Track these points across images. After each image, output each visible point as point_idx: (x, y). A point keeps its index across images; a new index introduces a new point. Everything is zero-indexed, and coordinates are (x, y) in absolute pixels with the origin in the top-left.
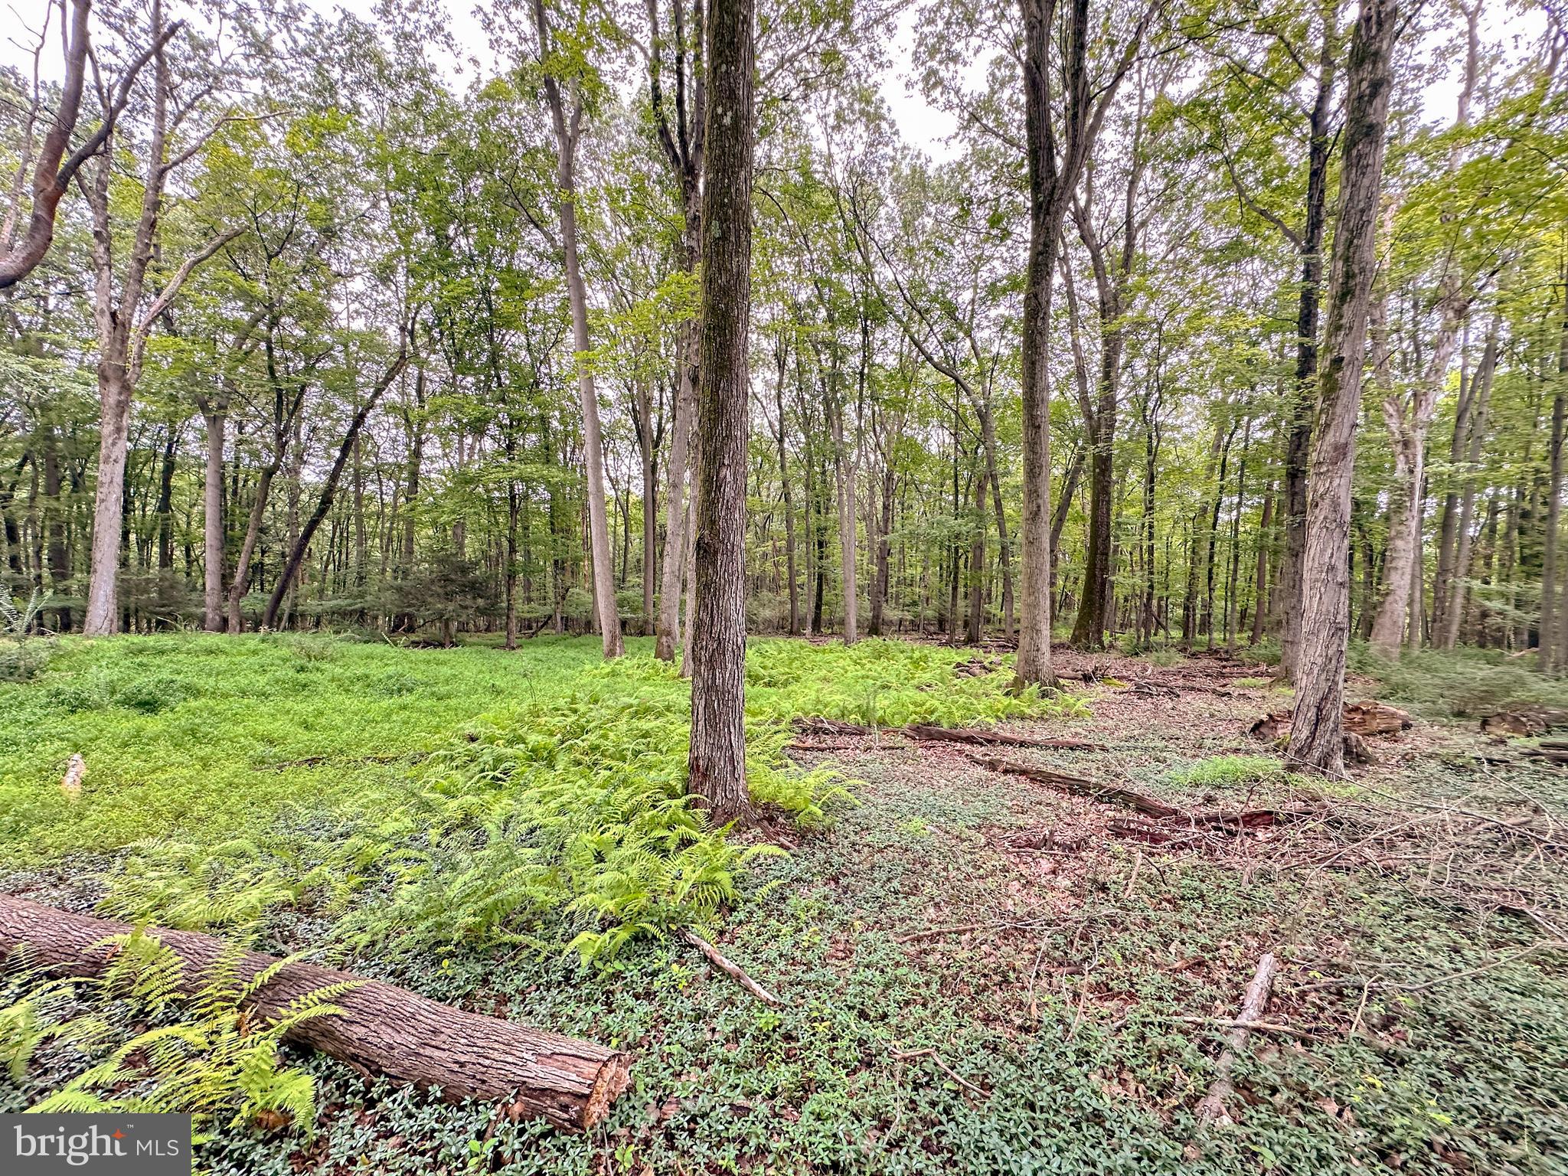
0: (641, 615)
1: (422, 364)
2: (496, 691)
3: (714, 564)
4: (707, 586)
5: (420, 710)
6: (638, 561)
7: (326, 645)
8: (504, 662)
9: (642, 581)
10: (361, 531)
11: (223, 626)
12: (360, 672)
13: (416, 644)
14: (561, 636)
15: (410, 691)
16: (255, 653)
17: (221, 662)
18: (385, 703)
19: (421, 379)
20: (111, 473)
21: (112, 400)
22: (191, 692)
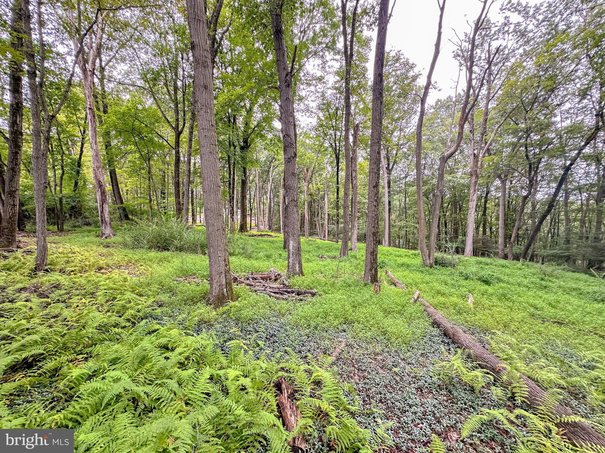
7: (553, 270)
11: (506, 257)
12: (574, 286)
20: (472, 205)
21: (473, 181)
22: (500, 280)
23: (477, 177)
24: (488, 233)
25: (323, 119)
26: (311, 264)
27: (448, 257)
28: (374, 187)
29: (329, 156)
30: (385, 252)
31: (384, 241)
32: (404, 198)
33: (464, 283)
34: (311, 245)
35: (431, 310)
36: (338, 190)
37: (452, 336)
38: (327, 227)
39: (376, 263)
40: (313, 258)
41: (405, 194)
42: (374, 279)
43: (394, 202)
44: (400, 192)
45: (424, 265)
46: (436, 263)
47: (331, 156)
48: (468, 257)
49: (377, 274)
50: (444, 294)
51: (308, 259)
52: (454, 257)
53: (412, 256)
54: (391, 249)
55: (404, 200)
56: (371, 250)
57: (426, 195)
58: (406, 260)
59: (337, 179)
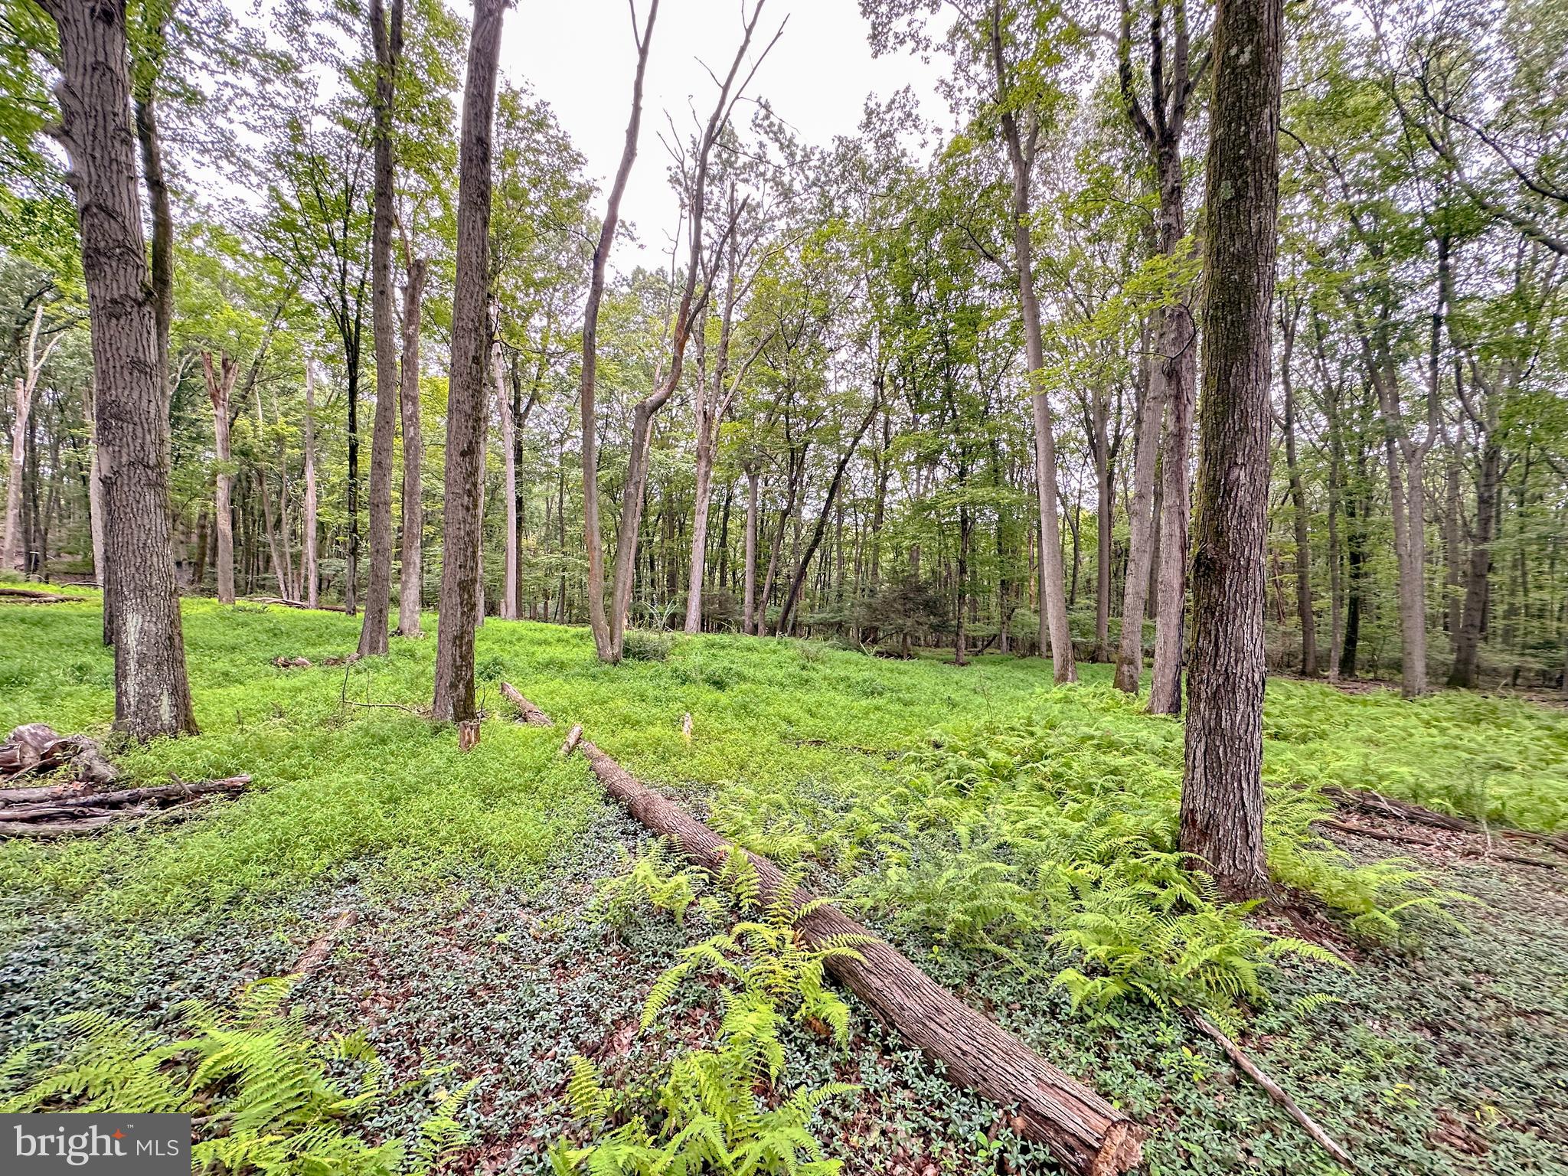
0: (1092, 639)
1: (888, 411)
2: (952, 704)
3: (1221, 585)
4: (1210, 610)
5: (890, 712)
6: (1088, 581)
7: (819, 649)
8: (956, 677)
9: (1093, 604)
10: (841, 558)
11: (755, 631)
12: (842, 674)
13: (879, 654)
14: (1006, 656)
15: (880, 694)
16: (775, 652)
17: (755, 657)
18: (864, 702)
19: (887, 423)
20: (700, 522)
21: (702, 472)
22: (742, 677)
23: (709, 462)
24: (730, 584)
25: (296, 205)
26: (236, 691)
27: (651, 637)
28: (463, 454)
29: (319, 337)
30: (504, 634)
31: (503, 605)
32: (558, 494)
33: (678, 691)
34: (245, 624)
35: (606, 764)
36: (353, 449)
37: (642, 815)
38: (312, 566)
39: (470, 666)
40: (251, 669)
41: (561, 485)
42: (465, 711)
43: (534, 503)
44: (549, 477)
45: (601, 659)
46: (627, 652)
47: (328, 337)
48: (692, 637)
49: (472, 697)
50: (638, 722)
51: (226, 674)
52: (665, 635)
53: (574, 641)
54: (524, 627)
55: (557, 500)
56: (455, 631)
57: (610, 490)
58: (558, 652)
59: (352, 415)
